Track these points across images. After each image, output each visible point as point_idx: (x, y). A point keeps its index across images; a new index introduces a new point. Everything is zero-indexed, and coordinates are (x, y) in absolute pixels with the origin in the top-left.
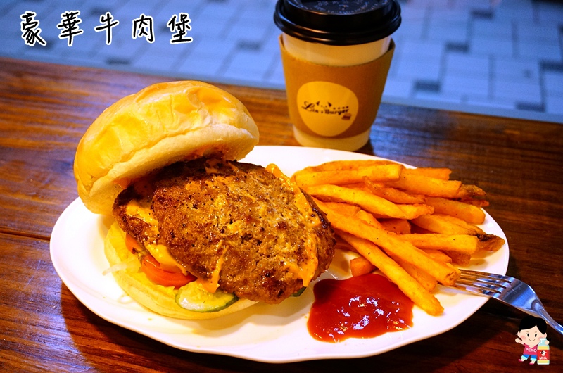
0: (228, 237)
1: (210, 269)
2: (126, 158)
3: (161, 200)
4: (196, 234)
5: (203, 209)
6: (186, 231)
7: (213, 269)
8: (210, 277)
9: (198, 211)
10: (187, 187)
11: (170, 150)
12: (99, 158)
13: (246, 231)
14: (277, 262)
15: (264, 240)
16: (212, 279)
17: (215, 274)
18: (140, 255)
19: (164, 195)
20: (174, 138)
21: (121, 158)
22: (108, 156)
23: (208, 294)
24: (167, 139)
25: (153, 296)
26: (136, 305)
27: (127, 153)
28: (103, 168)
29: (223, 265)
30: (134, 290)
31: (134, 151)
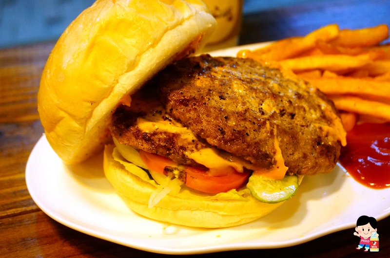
0: (270, 117)
1: (272, 154)
2: (132, 66)
3: (185, 102)
4: (242, 123)
5: (231, 98)
6: (232, 123)
7: (275, 153)
8: (275, 162)
9: (228, 101)
10: (198, 83)
11: (177, 43)
12: (97, 77)
13: (279, 107)
14: (316, 130)
15: (296, 112)
16: (278, 164)
17: (279, 157)
18: (176, 172)
19: (184, 97)
20: (175, 30)
21: (126, 67)
22: (108, 71)
23: (276, 182)
24: (169, 32)
25: (217, 208)
26: (185, 231)
27: (132, 58)
28: (106, 86)
29: (280, 146)
30: (182, 214)
31: (139, 55)
